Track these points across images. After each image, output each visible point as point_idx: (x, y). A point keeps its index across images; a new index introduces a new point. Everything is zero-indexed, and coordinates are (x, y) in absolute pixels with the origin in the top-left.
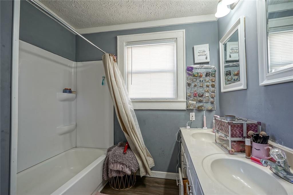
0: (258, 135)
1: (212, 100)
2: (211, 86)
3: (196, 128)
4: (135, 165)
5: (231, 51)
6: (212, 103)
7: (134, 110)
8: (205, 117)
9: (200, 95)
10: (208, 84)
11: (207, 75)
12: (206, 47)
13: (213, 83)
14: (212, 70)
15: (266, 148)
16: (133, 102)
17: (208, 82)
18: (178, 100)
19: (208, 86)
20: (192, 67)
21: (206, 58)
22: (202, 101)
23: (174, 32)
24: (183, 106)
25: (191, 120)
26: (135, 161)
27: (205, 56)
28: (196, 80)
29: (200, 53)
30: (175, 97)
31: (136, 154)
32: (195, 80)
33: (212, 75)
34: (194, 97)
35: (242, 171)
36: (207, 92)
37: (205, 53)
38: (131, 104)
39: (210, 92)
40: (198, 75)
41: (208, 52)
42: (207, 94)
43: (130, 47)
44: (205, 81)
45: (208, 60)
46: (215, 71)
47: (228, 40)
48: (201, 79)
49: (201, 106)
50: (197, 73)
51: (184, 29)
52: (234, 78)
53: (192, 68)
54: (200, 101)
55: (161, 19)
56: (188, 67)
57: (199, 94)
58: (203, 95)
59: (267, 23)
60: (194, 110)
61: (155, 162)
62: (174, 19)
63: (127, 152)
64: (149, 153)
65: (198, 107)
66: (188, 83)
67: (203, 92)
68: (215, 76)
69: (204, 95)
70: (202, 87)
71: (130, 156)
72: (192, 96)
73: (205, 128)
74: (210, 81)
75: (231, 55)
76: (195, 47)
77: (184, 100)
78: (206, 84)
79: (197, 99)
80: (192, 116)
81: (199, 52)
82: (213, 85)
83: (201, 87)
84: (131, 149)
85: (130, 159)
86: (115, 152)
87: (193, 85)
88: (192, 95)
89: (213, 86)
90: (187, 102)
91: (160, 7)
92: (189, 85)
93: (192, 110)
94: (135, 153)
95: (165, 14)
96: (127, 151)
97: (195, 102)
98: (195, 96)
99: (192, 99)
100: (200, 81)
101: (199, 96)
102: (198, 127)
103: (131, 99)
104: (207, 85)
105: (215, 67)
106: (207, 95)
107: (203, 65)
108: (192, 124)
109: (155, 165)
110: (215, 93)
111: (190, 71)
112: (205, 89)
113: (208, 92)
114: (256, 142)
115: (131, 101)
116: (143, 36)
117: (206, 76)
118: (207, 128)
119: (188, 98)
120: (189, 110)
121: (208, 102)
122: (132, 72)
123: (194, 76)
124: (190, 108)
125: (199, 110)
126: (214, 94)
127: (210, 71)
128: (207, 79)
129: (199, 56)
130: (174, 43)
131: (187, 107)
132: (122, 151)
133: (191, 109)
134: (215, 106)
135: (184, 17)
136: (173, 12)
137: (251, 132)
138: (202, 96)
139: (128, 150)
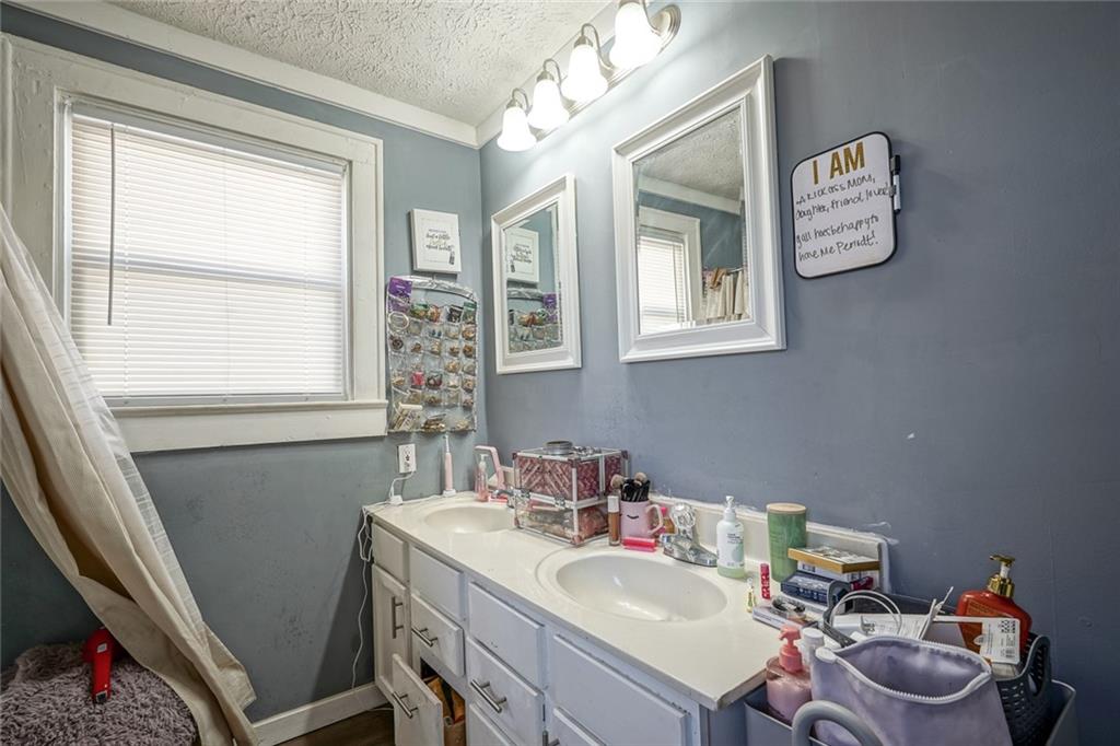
0: (630, 482)
1: (465, 397)
2: (465, 352)
3: (421, 496)
4: (175, 730)
5: (514, 253)
6: (467, 408)
7: (135, 456)
8: (448, 454)
9: (432, 382)
10: (455, 344)
11: (453, 315)
12: (448, 223)
13: (470, 344)
14: (466, 300)
15: (648, 509)
16: (118, 415)
17: (454, 338)
18: (355, 402)
19: (453, 352)
20: (407, 282)
21: (452, 260)
22: (439, 401)
23: (342, 136)
24: (376, 424)
25: (402, 470)
26: (169, 715)
27: (449, 253)
28: (420, 328)
29: (432, 237)
30: (341, 389)
31: (171, 676)
32: (414, 329)
33: (465, 317)
34: (412, 387)
35: (617, 581)
36: (451, 372)
37: (449, 243)
38: (114, 425)
39: (460, 372)
40: (426, 312)
41: (455, 241)
42: (453, 380)
43: (105, 127)
44: (446, 334)
45: (456, 268)
46: (474, 306)
47: (521, 223)
48: (437, 327)
49: (438, 420)
50: (425, 306)
51: (381, 138)
52: (520, 333)
53: (407, 284)
54: (432, 404)
55: (287, 61)
56: (392, 279)
57: (429, 380)
58: (441, 382)
59: (637, 214)
60: (413, 436)
61: (255, 682)
62: (339, 82)
63: (118, 687)
64: (226, 649)
65: (426, 423)
66: (392, 337)
67: (442, 370)
68: (473, 323)
69: (444, 380)
70: (439, 354)
71: (141, 698)
72: (407, 385)
73: (450, 491)
74: (460, 337)
75: (516, 263)
76: (418, 214)
77: (376, 401)
78: (449, 345)
79: (423, 397)
80: (408, 458)
81: (431, 234)
82: (470, 349)
83: (433, 352)
84: (134, 663)
85: (143, 711)
86: (20, 719)
87: (409, 344)
88: (407, 379)
89: (469, 353)
90: (389, 408)
91: (303, 16)
92: (396, 344)
93: (404, 437)
94: (167, 675)
95: (308, 51)
96: (113, 682)
97: (420, 407)
98: (416, 382)
99: (408, 394)
100: (434, 333)
101: (428, 384)
102: (425, 494)
103: (110, 400)
104: (452, 349)
105: (475, 294)
106: (452, 384)
107: (441, 281)
108: (406, 485)
109: (257, 695)
110: (474, 375)
111: (401, 295)
112: (447, 362)
113: (454, 371)
114: (630, 501)
115: (108, 409)
116: (187, 99)
117: (450, 318)
118: (454, 491)
119: (395, 392)
120: (396, 437)
121: (455, 406)
122: (115, 257)
123: (413, 313)
124: (401, 429)
125: (429, 433)
126: (470, 377)
127: (460, 302)
128: (454, 328)
129: (429, 247)
130: (338, 175)
131: (391, 426)
132: (77, 691)
133: (403, 432)
134: (476, 418)
135: (379, 93)
136: (347, 61)
137: (617, 479)
138: (437, 385)
139: (120, 672)
